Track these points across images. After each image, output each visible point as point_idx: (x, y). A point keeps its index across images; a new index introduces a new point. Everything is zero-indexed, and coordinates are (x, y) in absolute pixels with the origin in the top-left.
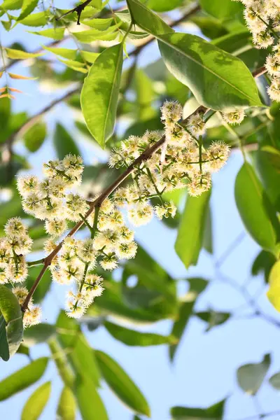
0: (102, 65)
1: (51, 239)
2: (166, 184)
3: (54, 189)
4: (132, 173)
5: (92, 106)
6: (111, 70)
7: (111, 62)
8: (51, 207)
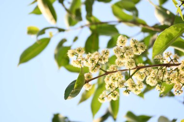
0: (176, 28)
1: (115, 65)
2: (167, 80)
3: (128, 52)
4: (159, 67)
5: (161, 41)
6: (178, 32)
7: (180, 29)
8: (122, 57)
